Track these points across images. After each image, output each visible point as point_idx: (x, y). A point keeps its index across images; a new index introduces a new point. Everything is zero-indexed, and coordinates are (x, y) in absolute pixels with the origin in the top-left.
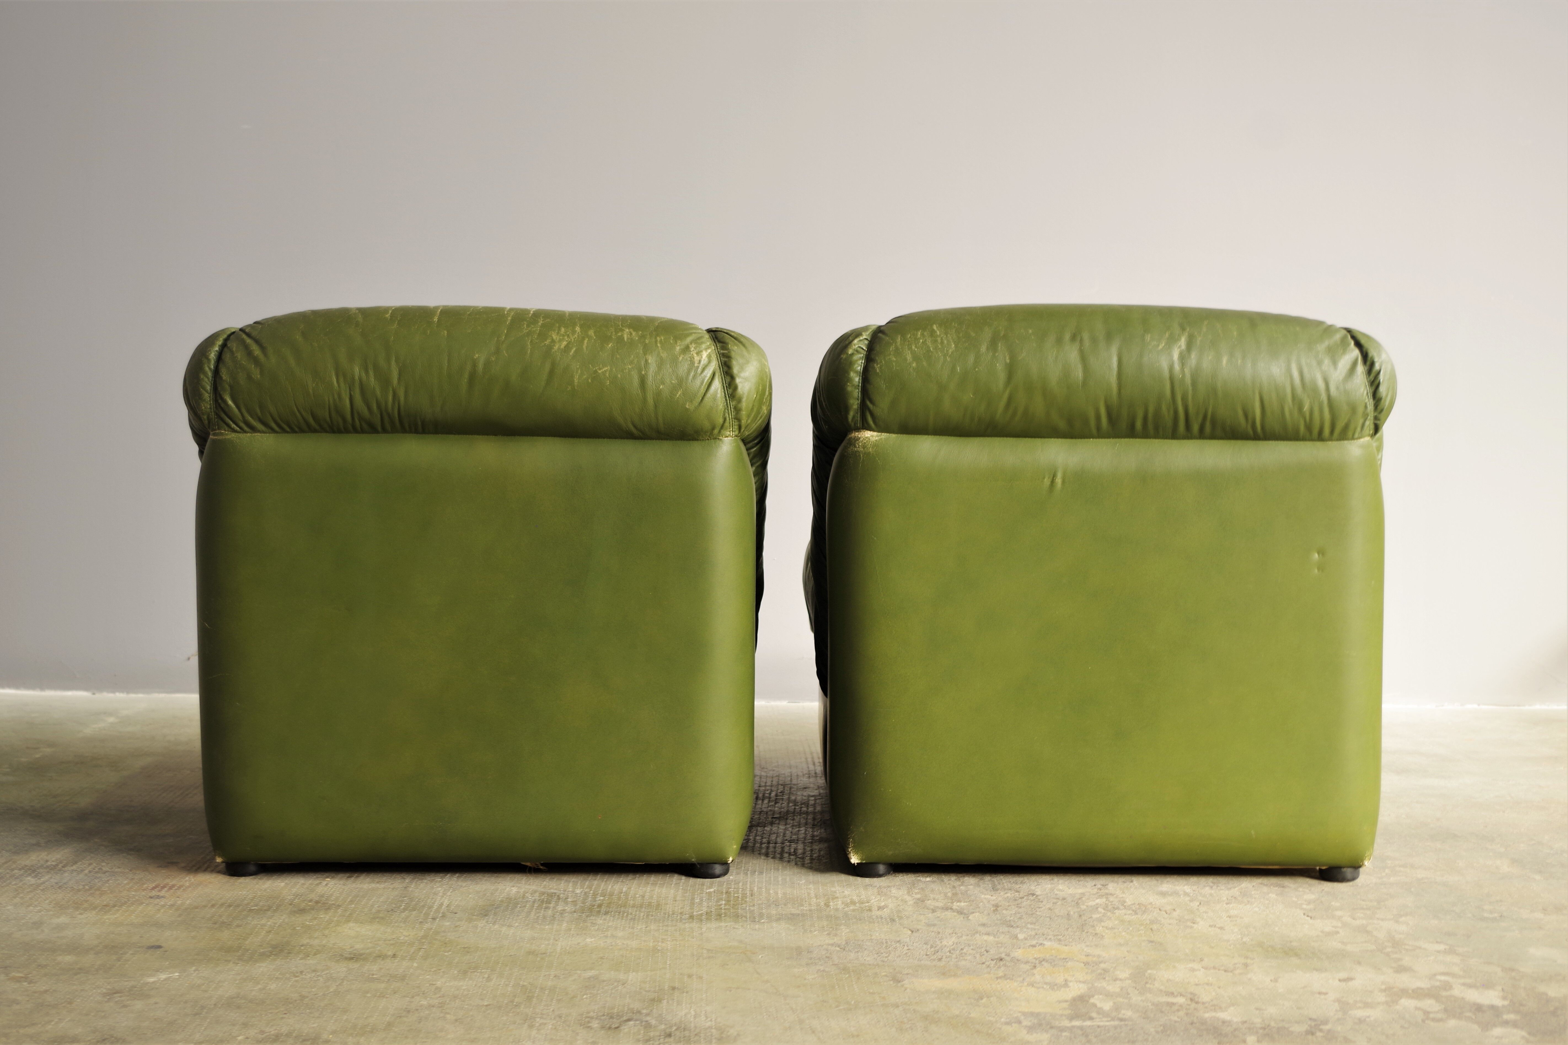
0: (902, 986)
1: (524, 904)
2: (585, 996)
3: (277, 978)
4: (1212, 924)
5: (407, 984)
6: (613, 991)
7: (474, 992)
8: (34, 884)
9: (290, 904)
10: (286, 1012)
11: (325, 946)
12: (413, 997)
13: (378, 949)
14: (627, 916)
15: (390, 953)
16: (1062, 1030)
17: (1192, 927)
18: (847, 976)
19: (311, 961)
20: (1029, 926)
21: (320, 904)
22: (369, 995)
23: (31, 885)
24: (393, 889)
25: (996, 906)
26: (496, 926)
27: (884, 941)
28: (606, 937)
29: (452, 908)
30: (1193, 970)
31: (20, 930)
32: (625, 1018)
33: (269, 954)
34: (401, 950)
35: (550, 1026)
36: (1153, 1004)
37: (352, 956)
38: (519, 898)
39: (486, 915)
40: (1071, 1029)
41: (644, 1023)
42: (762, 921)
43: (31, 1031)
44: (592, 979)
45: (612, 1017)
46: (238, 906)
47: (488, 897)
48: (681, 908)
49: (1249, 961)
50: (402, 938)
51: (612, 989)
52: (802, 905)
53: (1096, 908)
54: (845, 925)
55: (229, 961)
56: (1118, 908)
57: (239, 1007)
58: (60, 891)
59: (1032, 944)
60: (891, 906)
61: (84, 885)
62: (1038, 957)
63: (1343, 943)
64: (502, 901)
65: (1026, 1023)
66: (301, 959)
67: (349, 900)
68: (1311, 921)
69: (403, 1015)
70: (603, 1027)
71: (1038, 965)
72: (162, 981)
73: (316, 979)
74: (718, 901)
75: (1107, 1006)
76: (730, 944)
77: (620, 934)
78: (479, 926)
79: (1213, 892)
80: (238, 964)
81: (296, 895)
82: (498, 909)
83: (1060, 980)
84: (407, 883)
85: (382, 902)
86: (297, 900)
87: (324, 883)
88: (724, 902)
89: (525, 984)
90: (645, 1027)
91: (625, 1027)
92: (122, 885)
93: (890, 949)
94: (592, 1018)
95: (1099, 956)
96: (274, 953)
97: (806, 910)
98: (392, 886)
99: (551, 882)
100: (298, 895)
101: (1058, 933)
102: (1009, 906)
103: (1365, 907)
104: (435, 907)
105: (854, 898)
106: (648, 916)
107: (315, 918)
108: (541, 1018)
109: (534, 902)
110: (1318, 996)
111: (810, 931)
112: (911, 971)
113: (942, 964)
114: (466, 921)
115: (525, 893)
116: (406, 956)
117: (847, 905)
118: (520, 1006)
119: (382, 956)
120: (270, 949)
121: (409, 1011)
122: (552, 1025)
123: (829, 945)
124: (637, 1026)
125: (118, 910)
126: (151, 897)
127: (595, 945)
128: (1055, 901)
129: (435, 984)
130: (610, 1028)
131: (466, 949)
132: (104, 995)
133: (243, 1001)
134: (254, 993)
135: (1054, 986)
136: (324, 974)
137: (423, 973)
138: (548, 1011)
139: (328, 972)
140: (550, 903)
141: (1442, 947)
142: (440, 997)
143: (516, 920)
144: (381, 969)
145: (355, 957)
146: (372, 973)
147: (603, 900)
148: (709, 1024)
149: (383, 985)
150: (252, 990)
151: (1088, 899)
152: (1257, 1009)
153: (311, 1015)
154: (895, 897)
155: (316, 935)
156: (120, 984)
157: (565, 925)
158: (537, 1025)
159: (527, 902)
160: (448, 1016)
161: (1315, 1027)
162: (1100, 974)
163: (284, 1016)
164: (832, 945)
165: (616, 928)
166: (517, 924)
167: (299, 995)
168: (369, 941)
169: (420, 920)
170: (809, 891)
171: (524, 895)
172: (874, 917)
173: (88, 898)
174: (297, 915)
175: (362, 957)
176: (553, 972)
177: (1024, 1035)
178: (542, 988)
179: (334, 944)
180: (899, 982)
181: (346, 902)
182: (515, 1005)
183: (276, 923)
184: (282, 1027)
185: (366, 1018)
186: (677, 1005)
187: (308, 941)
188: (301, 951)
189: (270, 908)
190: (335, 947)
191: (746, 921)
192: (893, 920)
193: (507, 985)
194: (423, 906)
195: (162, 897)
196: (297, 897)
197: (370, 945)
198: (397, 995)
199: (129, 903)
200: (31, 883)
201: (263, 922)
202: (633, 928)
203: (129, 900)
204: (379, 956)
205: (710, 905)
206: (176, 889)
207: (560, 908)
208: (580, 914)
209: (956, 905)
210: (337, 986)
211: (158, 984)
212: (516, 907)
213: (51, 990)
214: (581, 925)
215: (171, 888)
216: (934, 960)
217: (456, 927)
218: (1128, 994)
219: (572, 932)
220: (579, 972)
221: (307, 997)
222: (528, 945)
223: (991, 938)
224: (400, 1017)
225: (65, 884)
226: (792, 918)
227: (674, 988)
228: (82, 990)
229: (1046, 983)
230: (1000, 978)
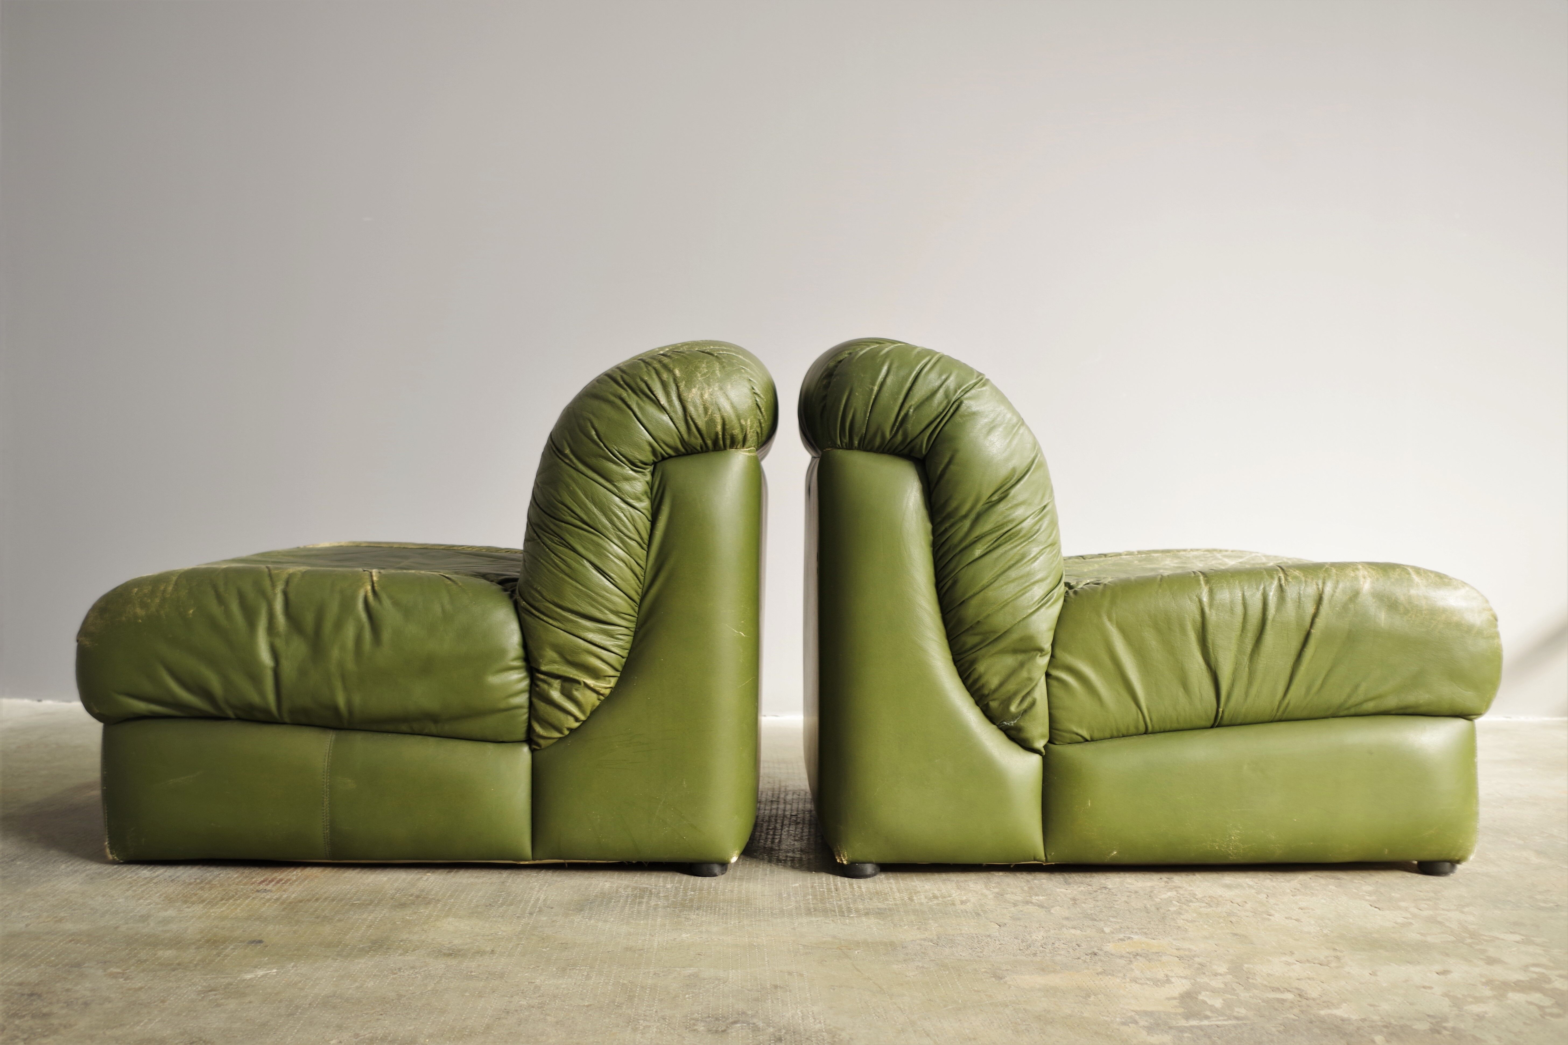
0: (1005, 983)
1: (618, 899)
2: (687, 996)
3: (374, 975)
4: (1287, 916)
5: (506, 982)
6: (715, 990)
7: (574, 991)
8: (148, 878)
9: (392, 899)
10: (382, 1013)
11: (424, 942)
12: (512, 997)
13: (476, 945)
14: (719, 911)
15: (488, 949)
16: (1182, 1030)
17: (1269, 920)
18: (947, 972)
19: (410, 958)
20: (1112, 919)
21: (420, 899)
22: (467, 994)
23: (146, 878)
24: (491, 884)
25: (1074, 899)
26: (592, 921)
27: (974, 935)
28: (701, 932)
29: (549, 902)
30: (1288, 964)
31: (127, 923)
32: (731, 1020)
33: (369, 949)
34: (500, 946)
35: (655, 1030)
36: (1264, 1001)
37: (451, 952)
38: (613, 893)
39: (581, 910)
40: (1191, 1029)
41: (751, 1025)
42: (852, 915)
43: (118, 1032)
44: (692, 977)
45: (717, 1019)
46: (341, 900)
47: (583, 891)
48: (771, 903)
49: (1339, 954)
50: (500, 933)
51: (714, 988)
52: (887, 900)
53: (1169, 901)
54: (933, 920)
55: (329, 957)
56: (1191, 901)
57: (334, 1007)
58: (172, 884)
59: (1120, 938)
60: (973, 900)
61: (196, 879)
62: (1131, 951)
63: (1422, 934)
64: (596, 896)
65: (1142, 1023)
66: (400, 955)
67: (448, 895)
68: (1380, 912)
69: (502, 1016)
70: (709, 1031)
71: (1133, 959)
72: (260, 978)
73: (414, 976)
74: (805, 896)
75: (1218, 1003)
76: (824, 939)
77: (715, 929)
78: (576, 921)
79: (1274, 884)
80: (337, 959)
81: (398, 890)
82: (594, 904)
83: (1161, 975)
84: (505, 878)
85: (480, 896)
86: (398, 894)
87: (425, 878)
88: (811, 897)
89: (625, 982)
90: (753, 1031)
91: (733, 1031)
92: (232, 879)
93: (982, 944)
94: (697, 1020)
95: (1190, 950)
96: (373, 948)
97: (892, 905)
98: (490, 881)
99: (641, 877)
100: (400, 889)
101: (1142, 927)
102: (1086, 899)
103: (1425, 898)
104: (532, 902)
105: (935, 892)
106: (739, 911)
107: (415, 913)
108: (644, 1020)
109: (627, 897)
110: (1423, 990)
111: (900, 925)
112: (1009, 967)
113: (1038, 959)
114: (563, 916)
115: (618, 888)
116: (505, 952)
117: (930, 899)
118: (622, 1007)
119: (480, 953)
120: (370, 944)
121: (508, 1012)
122: (657, 1028)
123: (922, 939)
124: (745, 1029)
125: (225, 904)
126: (258, 891)
127: (691, 940)
128: (1128, 894)
129: (534, 983)
130: (717, 1032)
131: (564, 945)
132: (199, 993)
133: (340, 1000)
134: (350, 991)
135: (1157, 983)
136: (423, 971)
137: (521, 970)
138: (651, 1012)
139: (426, 968)
140: (643, 898)
141: (1518, 938)
142: (539, 996)
143: (611, 915)
144: (479, 966)
145: (453, 953)
146: (470, 970)
147: (694, 895)
148: (818, 1026)
149: (482, 984)
150: (349, 989)
151: (1159, 892)
152: (1371, 1005)
153: (408, 1017)
154: (974, 891)
155: (416, 929)
156: (217, 981)
157: (659, 920)
158: (641, 1028)
159: (620, 896)
160: (548, 1018)
161: (1437, 1026)
162: (1198, 969)
163: (380, 1017)
164: (925, 940)
165: (710, 923)
166: (612, 919)
167: (396, 994)
168: (467, 936)
169: (518, 915)
170: (890, 885)
171: (617, 890)
172: (959, 911)
173: (198, 892)
174: (398, 910)
175: (461, 953)
176: (652, 969)
177: (1143, 1035)
178: (642, 987)
179: (433, 940)
180: (1001, 978)
181: (445, 897)
182: (616, 1005)
183: (378, 917)
184: (377, 1029)
185: (464, 1020)
186: (783, 1005)
187: (407, 936)
188: (399, 947)
189: (372, 902)
190: (433, 942)
191: (836, 916)
192: (978, 914)
193: (607, 984)
194: (520, 901)
195: (269, 891)
196: (398, 891)
197: (469, 940)
198: (496, 995)
199: (237, 896)
200: (146, 876)
201: (365, 916)
202: (726, 923)
203: (236, 894)
204: (478, 952)
205: (798, 900)
206: (283, 883)
207: (653, 903)
208: (674, 909)
209: (1035, 899)
210: (435, 984)
211: (255, 981)
212: (610, 902)
213: (146, 987)
214: (675, 920)
215: (278, 882)
216: (1029, 955)
217: (553, 921)
218: (1234, 989)
219: (667, 927)
220: (678, 969)
221: (405, 996)
222: (625, 941)
223: (1078, 932)
224: (499, 1019)
225: (178, 877)
226: (880, 914)
227: (776, 987)
228: (177, 988)
229: (1148, 979)
230: (1101, 973)
